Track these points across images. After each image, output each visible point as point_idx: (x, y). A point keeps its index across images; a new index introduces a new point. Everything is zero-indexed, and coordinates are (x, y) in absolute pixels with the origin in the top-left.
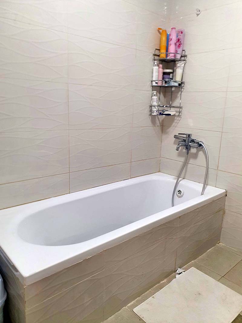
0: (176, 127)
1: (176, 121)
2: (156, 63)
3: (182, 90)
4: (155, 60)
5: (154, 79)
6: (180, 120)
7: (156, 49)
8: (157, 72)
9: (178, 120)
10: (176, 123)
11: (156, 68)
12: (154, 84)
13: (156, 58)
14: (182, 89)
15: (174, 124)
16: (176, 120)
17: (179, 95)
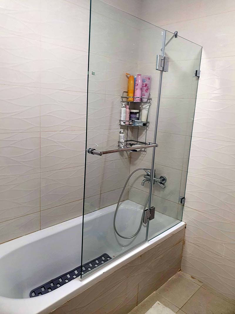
0: (142, 160)
1: (142, 155)
2: (124, 105)
3: (147, 128)
4: (123, 101)
5: (122, 119)
6: (145, 155)
7: (124, 92)
8: (124, 113)
9: (144, 154)
10: (142, 156)
11: (123, 110)
12: (122, 123)
13: (124, 100)
14: (148, 128)
15: (140, 157)
16: (142, 154)
17: (144, 133)
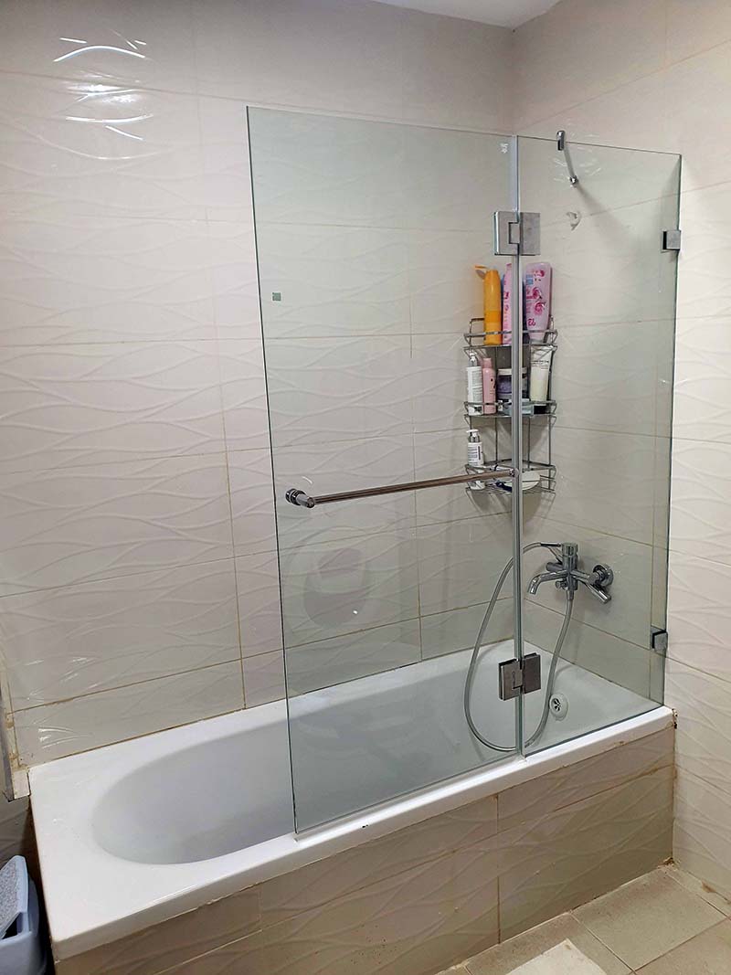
0: (545, 518)
1: (544, 502)
2: (473, 359)
3: (552, 421)
4: (471, 347)
5: (471, 400)
6: (553, 501)
7: (473, 320)
8: (475, 383)
9: (548, 500)
10: (545, 506)
11: (472, 371)
12: (472, 412)
13: (475, 342)
14: (553, 419)
15: (540, 509)
16: (543, 498)
17: (545, 434)
